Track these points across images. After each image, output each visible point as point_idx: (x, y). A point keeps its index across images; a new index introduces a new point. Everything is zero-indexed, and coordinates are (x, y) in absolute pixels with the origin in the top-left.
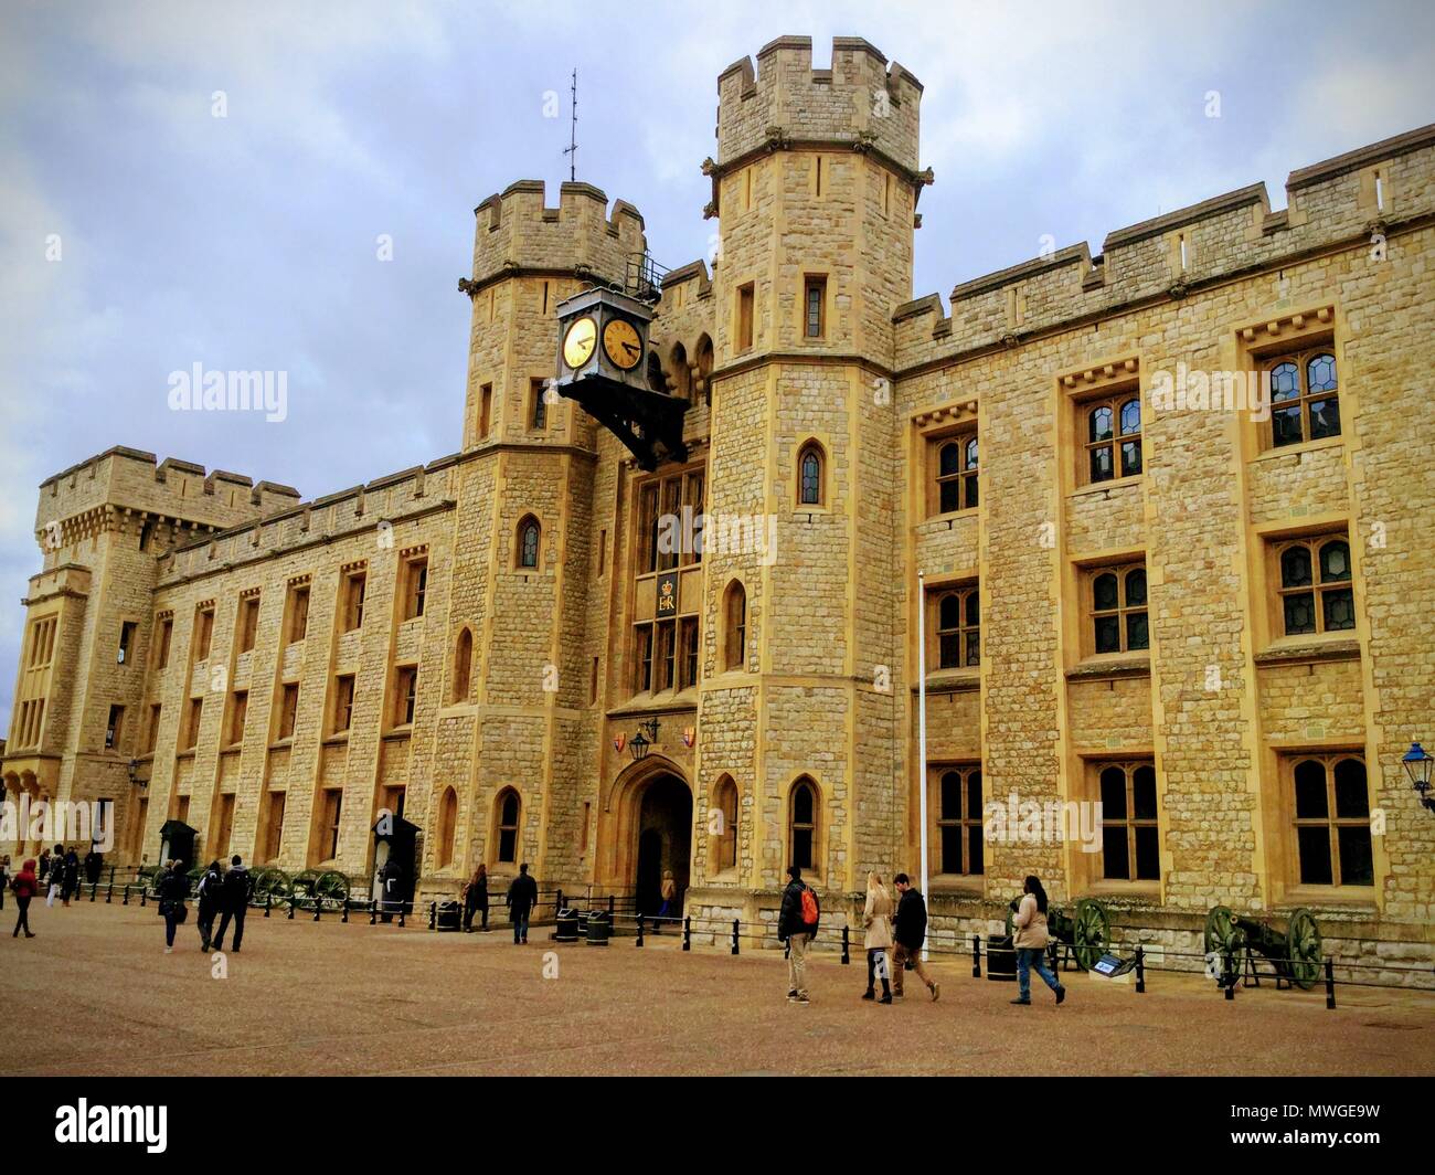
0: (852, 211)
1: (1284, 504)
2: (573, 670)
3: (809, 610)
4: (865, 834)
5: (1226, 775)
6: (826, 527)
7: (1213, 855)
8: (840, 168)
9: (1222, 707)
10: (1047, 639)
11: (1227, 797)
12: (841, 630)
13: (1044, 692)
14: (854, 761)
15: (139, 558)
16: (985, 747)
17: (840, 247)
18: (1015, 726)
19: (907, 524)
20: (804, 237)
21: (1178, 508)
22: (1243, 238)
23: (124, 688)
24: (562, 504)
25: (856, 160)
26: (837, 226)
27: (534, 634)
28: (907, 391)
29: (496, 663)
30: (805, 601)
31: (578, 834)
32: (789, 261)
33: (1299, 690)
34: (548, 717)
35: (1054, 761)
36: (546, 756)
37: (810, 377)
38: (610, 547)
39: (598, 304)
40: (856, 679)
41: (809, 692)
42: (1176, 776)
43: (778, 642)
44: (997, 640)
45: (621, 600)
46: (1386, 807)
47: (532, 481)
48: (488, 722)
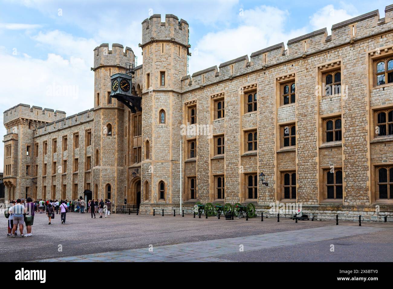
0: (170, 56)
1: (248, 125)
2: (121, 158)
3: (162, 146)
4: (174, 192)
5: (235, 179)
6: (165, 128)
8: (168, 46)
9: (235, 165)
10: (208, 152)
11: (235, 183)
12: (169, 150)
13: (207, 163)
14: (172, 177)
16: (197, 174)
17: (168, 65)
18: (202, 170)
20: (160, 63)
21: (230, 125)
22: (243, 67)
24: (116, 121)
25: (171, 44)
26: (167, 60)
27: (112, 150)
28: (184, 97)
29: (104, 157)
30: (161, 144)
31: (124, 193)
32: (157, 68)
33: (248, 162)
34: (116, 168)
35: (208, 176)
36: (116, 177)
37: (162, 96)
38: (127, 130)
39: (118, 77)
40: (172, 160)
41: (162, 164)
42: (228, 179)
43: (156, 153)
44: (199, 152)
45: (130, 143)
46: (260, 184)
47: (109, 116)
48: (103, 170)
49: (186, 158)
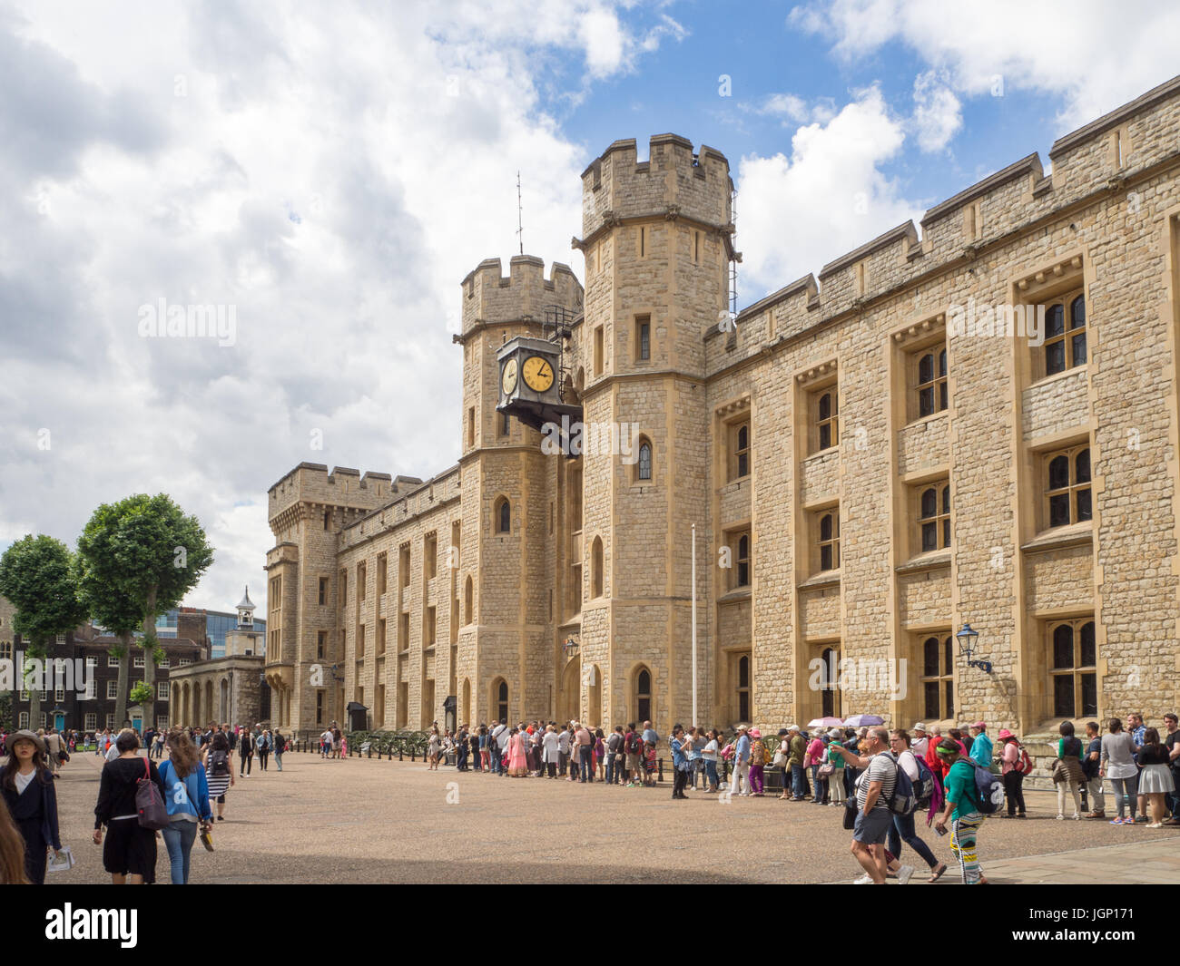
0: (666, 264)
1: (917, 460)
2: (538, 598)
3: (642, 554)
4: (683, 700)
6: (652, 495)
7: (869, 703)
8: (657, 234)
9: (877, 605)
10: (788, 564)
12: (663, 565)
13: (784, 600)
14: (673, 653)
15: (324, 535)
16: (754, 640)
17: (658, 292)
18: (770, 624)
19: (713, 487)
20: (633, 288)
21: (857, 467)
22: (896, 266)
23: (325, 620)
24: (522, 488)
25: (667, 226)
26: (656, 276)
27: (510, 577)
28: (713, 391)
29: (487, 598)
30: (639, 548)
31: (547, 705)
32: (623, 307)
33: (921, 591)
34: (521, 630)
35: (789, 647)
36: (522, 658)
37: (639, 390)
38: (555, 512)
39: (517, 349)
40: (674, 598)
41: (642, 609)
42: (852, 653)
44: (761, 566)
45: (565, 551)
46: (960, 667)
47: (502, 473)
48: (484, 636)
49: (723, 587)
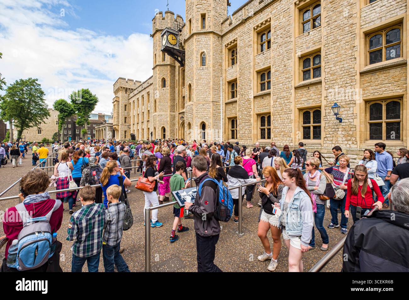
1: (304, 47)
2: (173, 105)
3: (203, 88)
5: (286, 115)
6: (206, 70)
7: (282, 134)
9: (286, 100)
10: (250, 89)
11: (286, 120)
12: (210, 92)
13: (249, 101)
14: (212, 118)
15: (126, 95)
16: (238, 114)
17: (208, 7)
18: (243, 109)
19: (224, 68)
21: (278, 53)
23: (126, 114)
24: (169, 75)
27: (166, 100)
28: (224, 39)
29: (160, 105)
30: (202, 86)
31: (176, 134)
32: (198, 12)
33: (305, 94)
34: (169, 114)
35: (250, 115)
36: (169, 121)
37: (203, 37)
38: (178, 82)
39: (166, 31)
40: (213, 102)
41: (203, 105)
42: (275, 117)
43: (197, 95)
44: (240, 91)
45: (180, 92)
46: (326, 120)
47: (163, 71)
49: (227, 99)
